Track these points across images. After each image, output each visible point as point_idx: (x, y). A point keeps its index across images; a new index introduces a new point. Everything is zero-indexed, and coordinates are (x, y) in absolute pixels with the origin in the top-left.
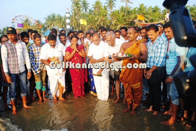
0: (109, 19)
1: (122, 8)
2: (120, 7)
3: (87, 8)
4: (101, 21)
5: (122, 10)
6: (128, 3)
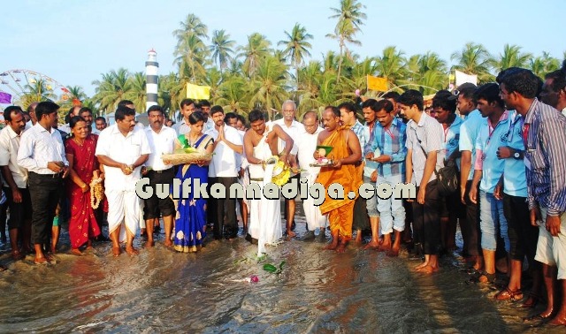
0: (290, 90)
1: (331, 58)
2: (326, 56)
3: (227, 54)
4: (266, 94)
5: (331, 62)
6: (346, 41)
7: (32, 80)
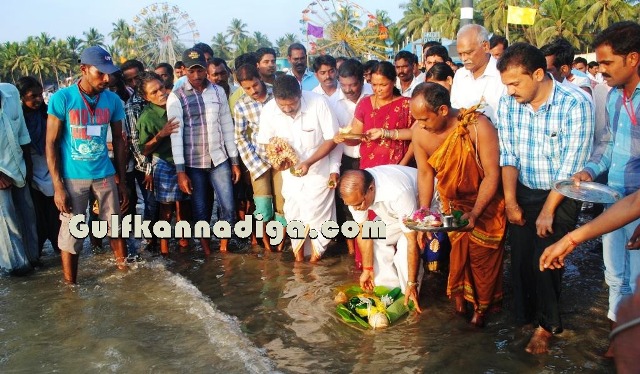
4: (602, 10)
7: (340, 8)
